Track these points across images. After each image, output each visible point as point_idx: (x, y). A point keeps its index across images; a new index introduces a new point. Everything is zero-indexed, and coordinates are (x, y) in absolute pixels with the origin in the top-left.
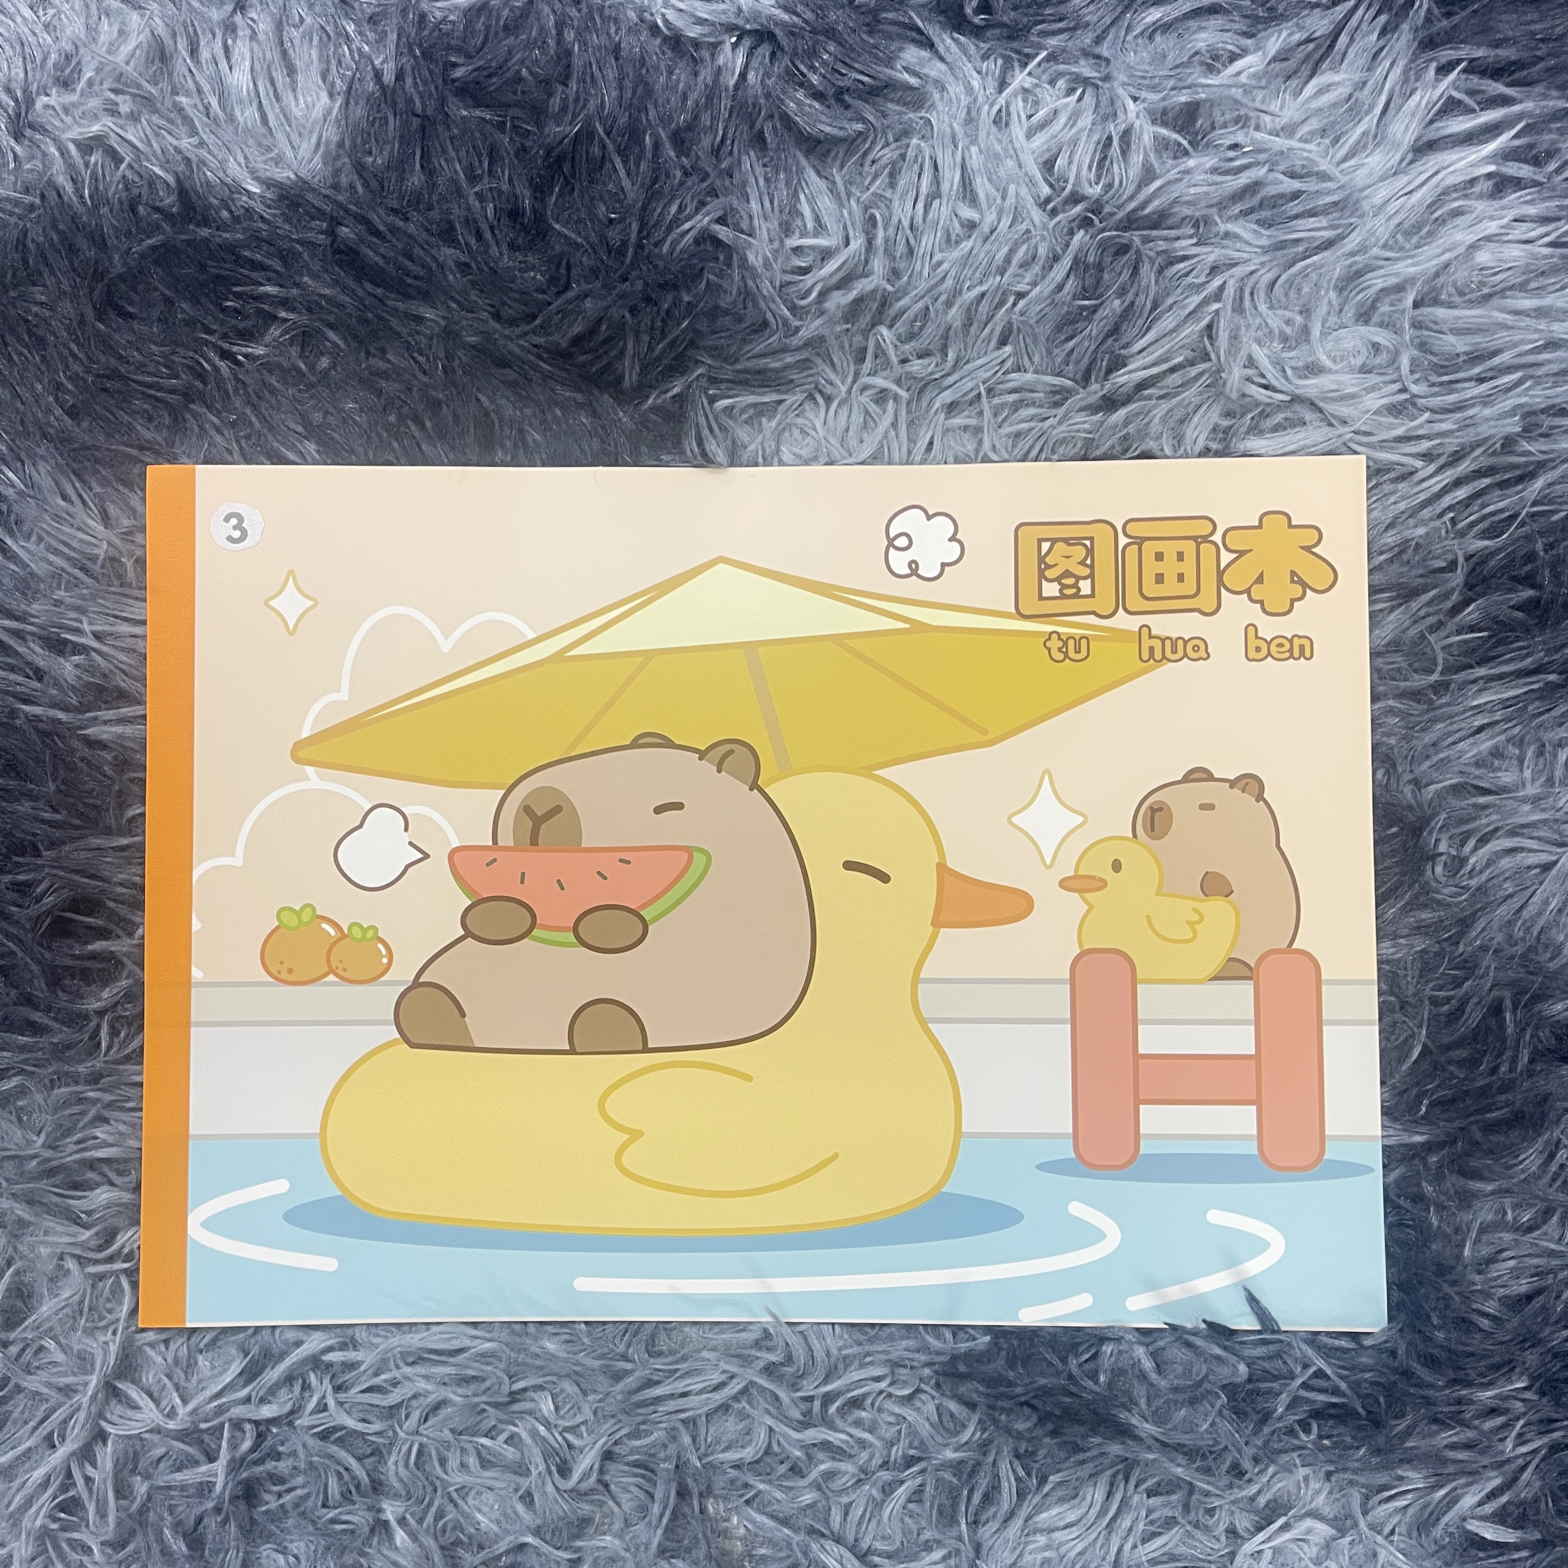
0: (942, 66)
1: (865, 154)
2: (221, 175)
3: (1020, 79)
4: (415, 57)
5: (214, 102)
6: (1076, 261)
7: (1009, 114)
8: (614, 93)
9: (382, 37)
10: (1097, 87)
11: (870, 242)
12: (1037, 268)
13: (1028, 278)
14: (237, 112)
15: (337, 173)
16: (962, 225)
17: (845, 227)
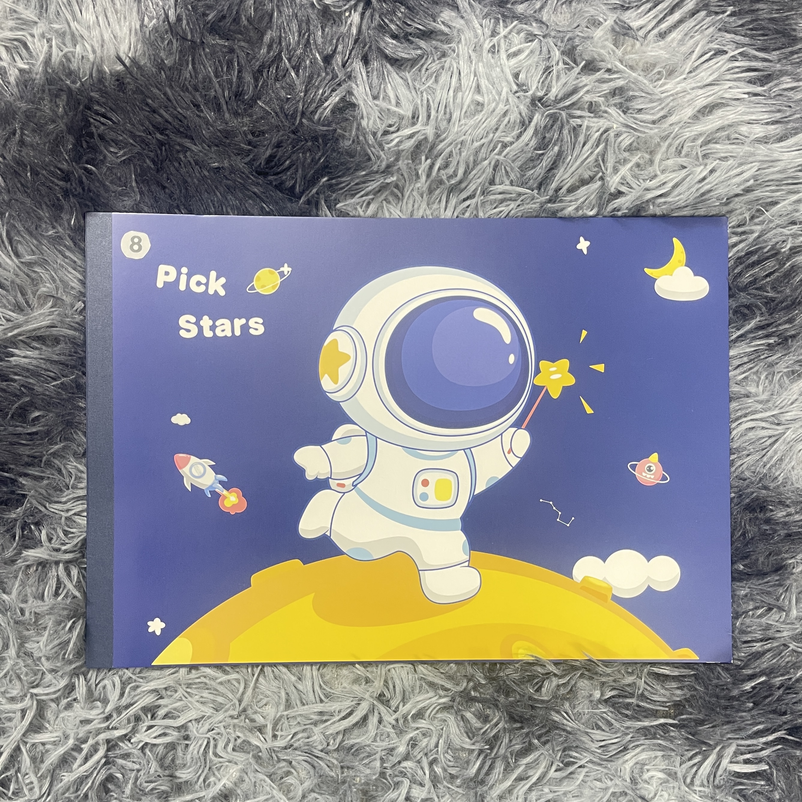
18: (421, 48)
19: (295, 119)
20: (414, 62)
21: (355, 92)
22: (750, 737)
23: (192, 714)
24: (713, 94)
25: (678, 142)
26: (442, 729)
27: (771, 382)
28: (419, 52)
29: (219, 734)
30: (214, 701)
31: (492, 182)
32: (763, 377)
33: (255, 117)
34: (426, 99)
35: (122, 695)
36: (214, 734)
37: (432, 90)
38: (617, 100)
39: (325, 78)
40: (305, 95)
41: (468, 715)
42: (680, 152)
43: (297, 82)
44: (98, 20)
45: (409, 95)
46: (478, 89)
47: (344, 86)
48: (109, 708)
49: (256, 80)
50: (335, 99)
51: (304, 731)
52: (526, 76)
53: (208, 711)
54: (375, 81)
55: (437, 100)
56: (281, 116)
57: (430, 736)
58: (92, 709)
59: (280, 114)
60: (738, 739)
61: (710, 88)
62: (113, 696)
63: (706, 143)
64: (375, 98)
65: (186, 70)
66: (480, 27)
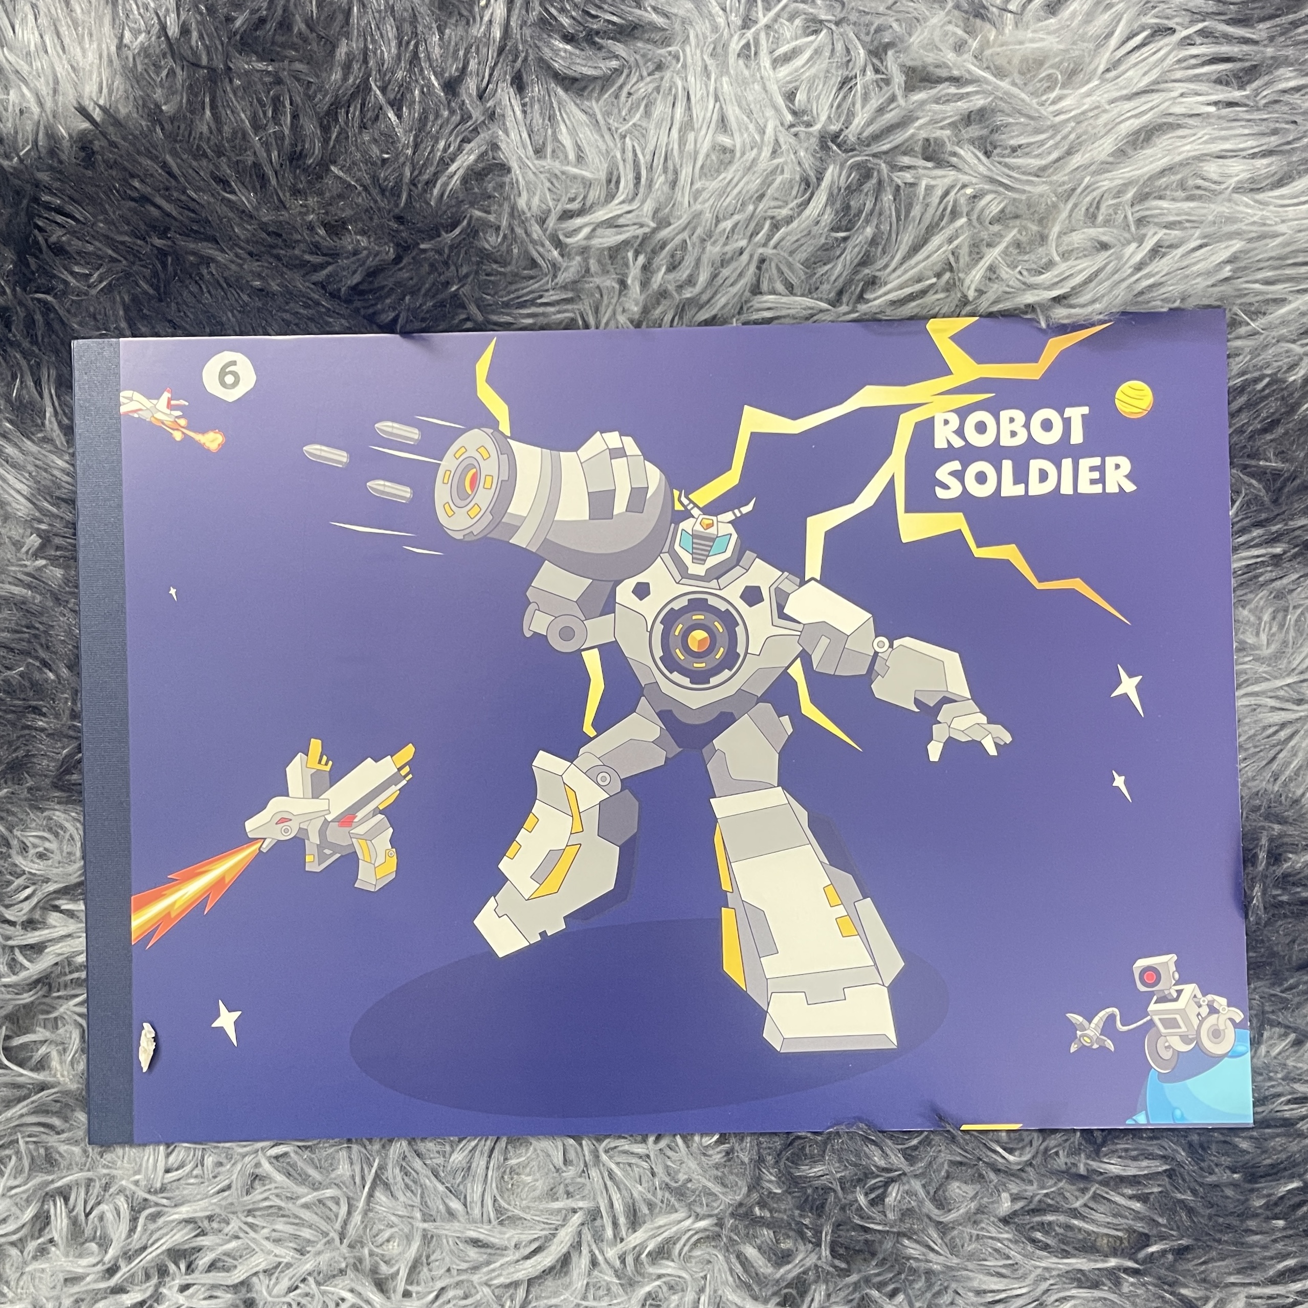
18: (617, 57)
19: (399, 196)
20: (606, 81)
21: (503, 146)
22: (1273, 1281)
23: (260, 1262)
24: (1151, 109)
25: (1088, 199)
26: (705, 1277)
27: (1281, 626)
28: (614, 64)
29: (307, 1295)
30: (296, 1237)
31: (756, 290)
32: (1266, 617)
33: (327, 195)
34: (630, 148)
35: (132, 1230)
36: (299, 1295)
37: (640, 132)
38: (975, 131)
39: (448, 120)
40: (414, 154)
41: (750, 1252)
42: (1094, 217)
43: (399, 131)
44: (43, 42)
45: (600, 143)
46: (723, 123)
47: (484, 135)
48: (112, 1252)
49: (326, 130)
50: (467, 159)
51: (458, 1284)
52: (809, 99)
53: (286, 1254)
54: (538, 120)
55: (650, 147)
56: (375, 192)
57: (683, 1290)
58: (80, 1256)
59: (371, 189)
60: (1250, 1284)
61: (1144, 98)
62: (118, 1232)
63: (1142, 198)
64: (539, 152)
65: (201, 119)
66: (721, 12)
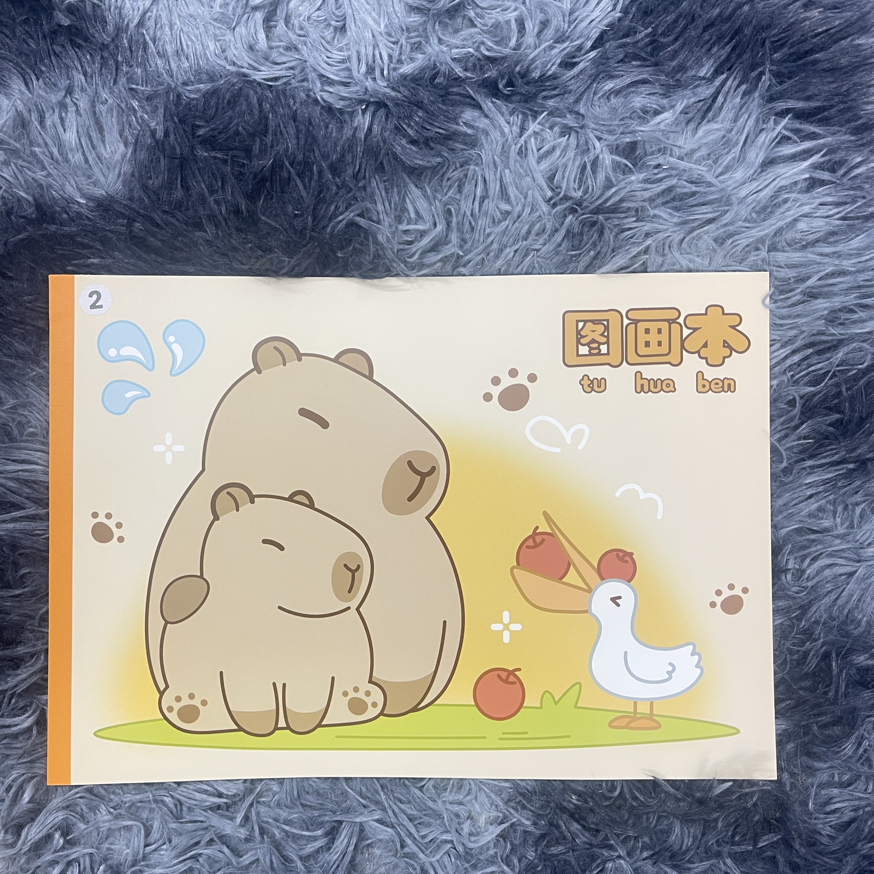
0: (486, 121)
1: (443, 175)
2: (61, 192)
3: (533, 127)
4: (175, 123)
5: (55, 151)
6: (568, 231)
7: (526, 149)
8: (294, 142)
9: (155, 109)
10: (578, 132)
11: (448, 224)
12: (546, 236)
13: (541, 241)
14: (70, 156)
15: (131, 190)
16: (501, 213)
17: (433, 216)
